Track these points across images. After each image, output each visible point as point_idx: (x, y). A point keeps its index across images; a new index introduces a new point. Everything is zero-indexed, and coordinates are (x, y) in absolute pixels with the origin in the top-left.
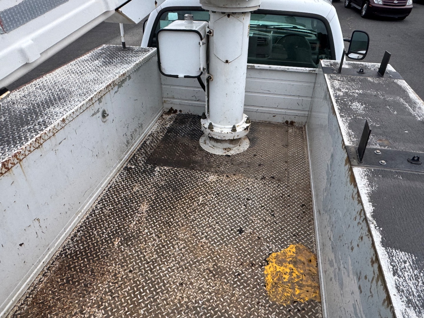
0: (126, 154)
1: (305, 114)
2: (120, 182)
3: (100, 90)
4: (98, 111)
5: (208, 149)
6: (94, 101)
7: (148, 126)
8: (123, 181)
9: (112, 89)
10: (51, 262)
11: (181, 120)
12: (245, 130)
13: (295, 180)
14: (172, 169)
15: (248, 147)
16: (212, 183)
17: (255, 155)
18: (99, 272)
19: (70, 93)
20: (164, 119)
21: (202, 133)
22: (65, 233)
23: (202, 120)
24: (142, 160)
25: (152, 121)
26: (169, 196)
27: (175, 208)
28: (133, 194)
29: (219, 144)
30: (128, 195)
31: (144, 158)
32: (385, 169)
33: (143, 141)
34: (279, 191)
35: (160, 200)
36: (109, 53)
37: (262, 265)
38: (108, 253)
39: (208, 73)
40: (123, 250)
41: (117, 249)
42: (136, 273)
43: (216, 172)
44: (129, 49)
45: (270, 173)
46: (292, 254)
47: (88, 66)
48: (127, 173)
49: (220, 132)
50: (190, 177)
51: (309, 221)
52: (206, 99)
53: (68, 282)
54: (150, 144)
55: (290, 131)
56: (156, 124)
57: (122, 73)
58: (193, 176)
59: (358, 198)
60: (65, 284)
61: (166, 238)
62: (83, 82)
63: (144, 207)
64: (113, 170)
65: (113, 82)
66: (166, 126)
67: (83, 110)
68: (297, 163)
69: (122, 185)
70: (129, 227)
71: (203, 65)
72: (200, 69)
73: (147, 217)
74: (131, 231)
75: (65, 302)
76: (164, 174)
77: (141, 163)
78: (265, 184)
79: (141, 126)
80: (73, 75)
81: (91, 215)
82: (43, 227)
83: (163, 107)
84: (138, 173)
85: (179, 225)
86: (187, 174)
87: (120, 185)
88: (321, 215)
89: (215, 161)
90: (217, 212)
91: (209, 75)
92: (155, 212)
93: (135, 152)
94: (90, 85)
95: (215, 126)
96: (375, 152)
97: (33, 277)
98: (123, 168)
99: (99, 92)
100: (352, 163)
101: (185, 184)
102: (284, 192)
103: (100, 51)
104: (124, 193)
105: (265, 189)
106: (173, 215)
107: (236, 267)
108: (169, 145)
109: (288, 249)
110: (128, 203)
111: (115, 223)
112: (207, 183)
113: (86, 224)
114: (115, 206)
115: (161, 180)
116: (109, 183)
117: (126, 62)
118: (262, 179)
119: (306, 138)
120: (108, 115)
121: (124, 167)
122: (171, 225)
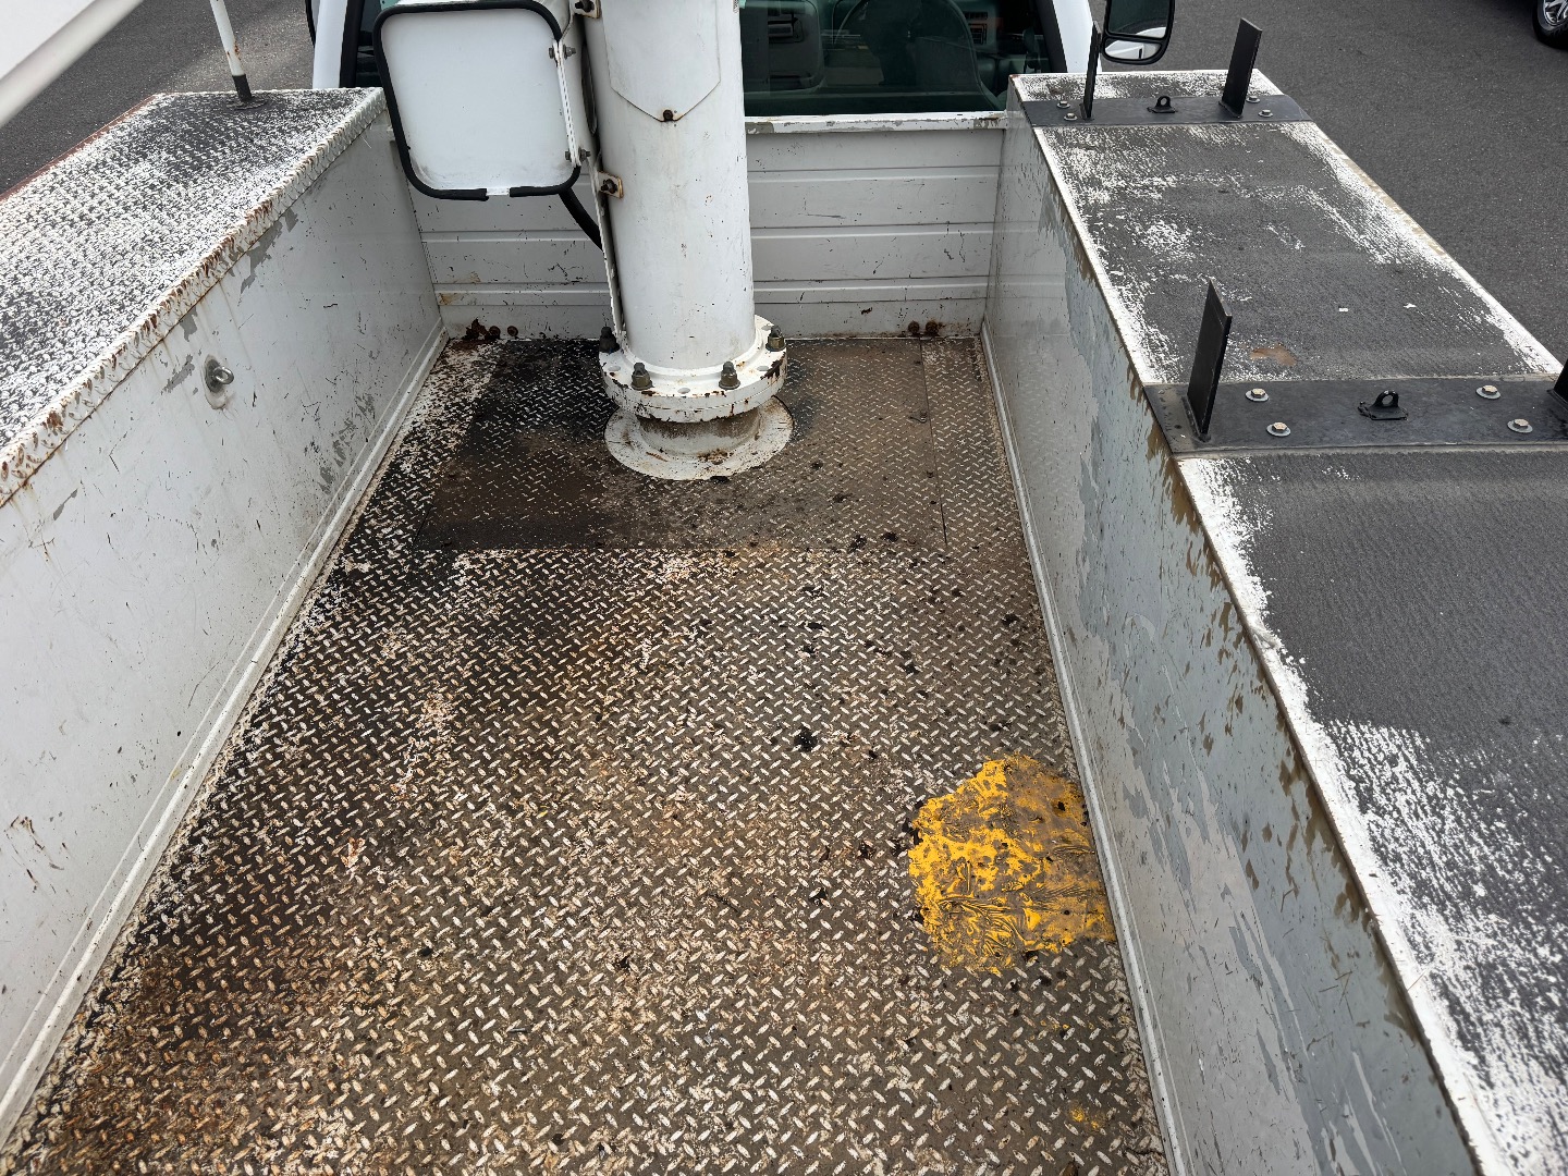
0: (327, 523)
1: (975, 291)
2: (322, 632)
3: (179, 282)
4: (188, 367)
5: (645, 465)
6: (163, 330)
7: (397, 401)
8: (336, 625)
9: (229, 271)
10: (110, 972)
11: (520, 366)
12: (769, 375)
13: (968, 534)
14: (519, 556)
15: (787, 439)
16: (676, 588)
17: (816, 466)
18: (306, 977)
19: (60, 308)
20: (452, 369)
21: (612, 408)
22: (143, 855)
23: (603, 357)
24: (398, 537)
25: (409, 381)
26: (526, 656)
27: (555, 695)
28: (386, 669)
29: (681, 440)
30: (363, 677)
31: (403, 527)
32: (1289, 452)
33: (386, 464)
34: (919, 581)
35: (494, 675)
36: (186, 126)
37: (898, 847)
38: (326, 901)
39: (602, 169)
40: (382, 881)
41: (360, 881)
42: (447, 957)
43: (688, 546)
44: (266, 103)
45: (878, 522)
46: (997, 793)
47: (111, 188)
48: (344, 595)
49: (678, 395)
50: (594, 577)
51: (1039, 671)
52: (609, 275)
53: (191, 1032)
54: (414, 471)
55: (930, 358)
56: (427, 392)
57: (256, 205)
58: (603, 571)
59: (1210, 563)
60: (179, 1041)
61: (540, 810)
62: (103, 255)
63: (437, 713)
64: (287, 589)
65: (229, 242)
66: (466, 395)
67: (122, 369)
68: (968, 474)
69: (333, 644)
70: (391, 793)
72: (568, 156)
73: (455, 746)
74: (402, 807)
75: (197, 1107)
76: (493, 577)
77: (392, 547)
78: (865, 562)
79: (368, 407)
80: (53, 233)
81: (232, 772)
82: (52, 845)
83: (442, 323)
84: (388, 589)
85: (579, 756)
86: (580, 566)
87: (326, 643)
88: (1079, 642)
89: (674, 504)
90: (713, 688)
91: (606, 177)
92: (482, 722)
93: (361, 511)
94: (133, 264)
95: (655, 375)
96: (1248, 394)
97: (49, 1039)
98: (324, 578)
99: (180, 291)
100: (1174, 445)
101: (580, 604)
102: (936, 581)
103: (148, 122)
104: (347, 673)
105: (868, 582)
106: (554, 724)
107: (811, 870)
108: (491, 467)
109: (981, 776)
110: (371, 704)
111: (332, 788)
112: (659, 587)
113: (219, 808)
114: (322, 725)
115: (486, 601)
116: (283, 643)
117: (266, 159)
118: (854, 547)
119: (989, 376)
120: (231, 378)
121: (328, 572)
122: (551, 761)
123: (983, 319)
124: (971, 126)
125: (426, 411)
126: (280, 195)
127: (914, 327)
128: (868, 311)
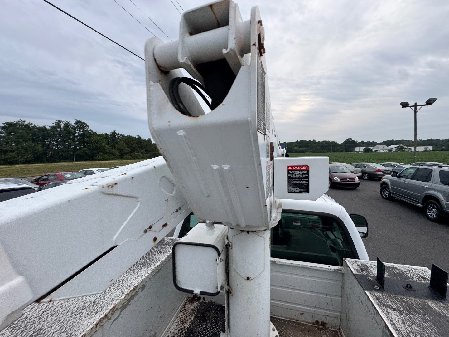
1: (337, 315)
9: (109, 319)
11: (202, 314)
20: (186, 310)
23: (221, 332)
39: (228, 285)
57: (132, 288)
65: (114, 307)
72: (217, 288)
117: (147, 264)
123: (340, 325)
124: (333, 271)
125: (172, 331)
126: (142, 281)
127: (317, 322)
128: (302, 314)
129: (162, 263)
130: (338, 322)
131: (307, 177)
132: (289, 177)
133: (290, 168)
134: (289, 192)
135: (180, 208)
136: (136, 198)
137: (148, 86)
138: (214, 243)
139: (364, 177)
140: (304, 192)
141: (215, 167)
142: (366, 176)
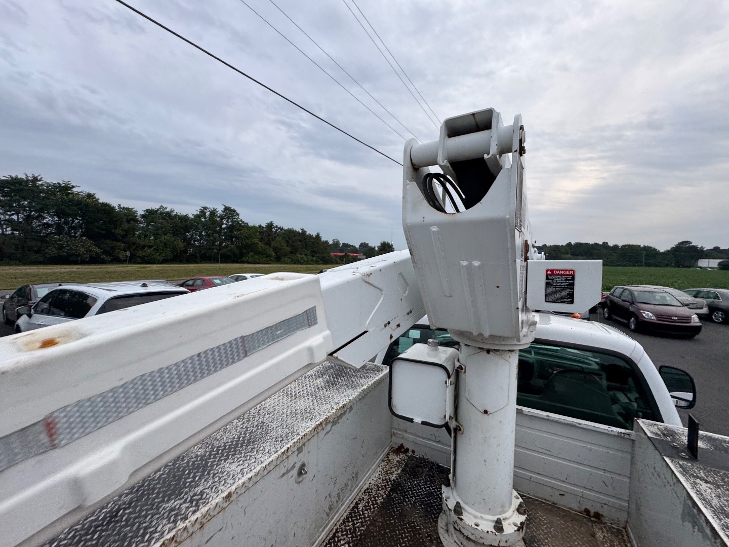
0: (323, 531)
1: (621, 505)
3: (303, 434)
4: (293, 467)
6: (290, 453)
7: (367, 473)
9: (323, 429)
11: (413, 469)
12: (519, 530)
19: (267, 433)
20: (390, 461)
23: (443, 488)
25: (374, 464)
33: (355, 502)
39: (456, 420)
47: (308, 386)
49: (474, 526)
54: (362, 510)
55: (599, 534)
56: (378, 470)
57: (341, 405)
62: (291, 413)
65: (327, 419)
66: (391, 476)
67: (267, 470)
71: (449, 411)
72: (445, 417)
79: (355, 476)
83: (391, 441)
91: (458, 424)
93: (338, 525)
94: (296, 420)
99: (302, 438)
108: (390, 521)
117: (352, 386)
120: (306, 473)
123: (627, 522)
124: (616, 434)
125: (375, 479)
126: (350, 402)
127: (587, 511)
128: (563, 495)
129: (368, 387)
130: (623, 517)
131: (573, 284)
132: (547, 284)
133: (550, 273)
134: (546, 301)
135: (411, 312)
136: (381, 290)
137: (405, 185)
138: (445, 361)
139: (715, 316)
140: (568, 303)
141: (465, 263)
142: (718, 316)
